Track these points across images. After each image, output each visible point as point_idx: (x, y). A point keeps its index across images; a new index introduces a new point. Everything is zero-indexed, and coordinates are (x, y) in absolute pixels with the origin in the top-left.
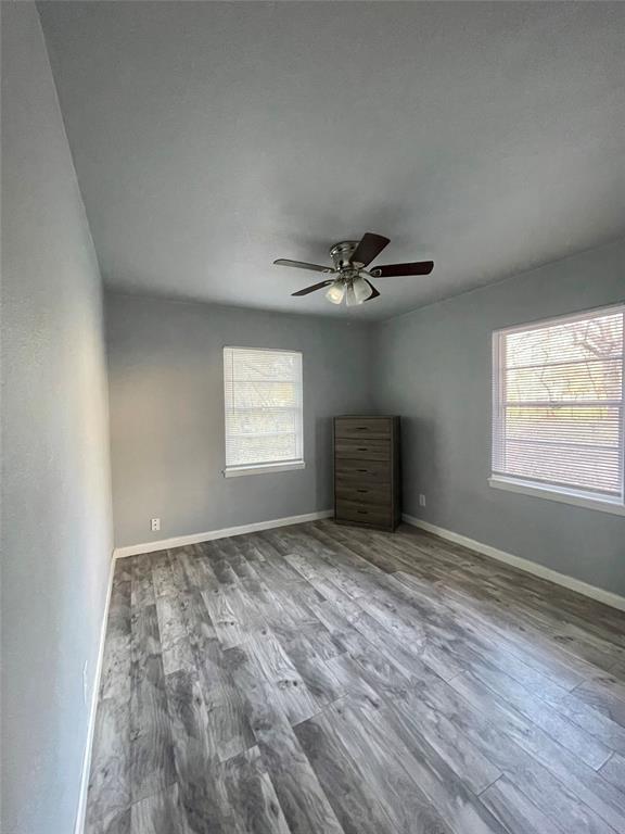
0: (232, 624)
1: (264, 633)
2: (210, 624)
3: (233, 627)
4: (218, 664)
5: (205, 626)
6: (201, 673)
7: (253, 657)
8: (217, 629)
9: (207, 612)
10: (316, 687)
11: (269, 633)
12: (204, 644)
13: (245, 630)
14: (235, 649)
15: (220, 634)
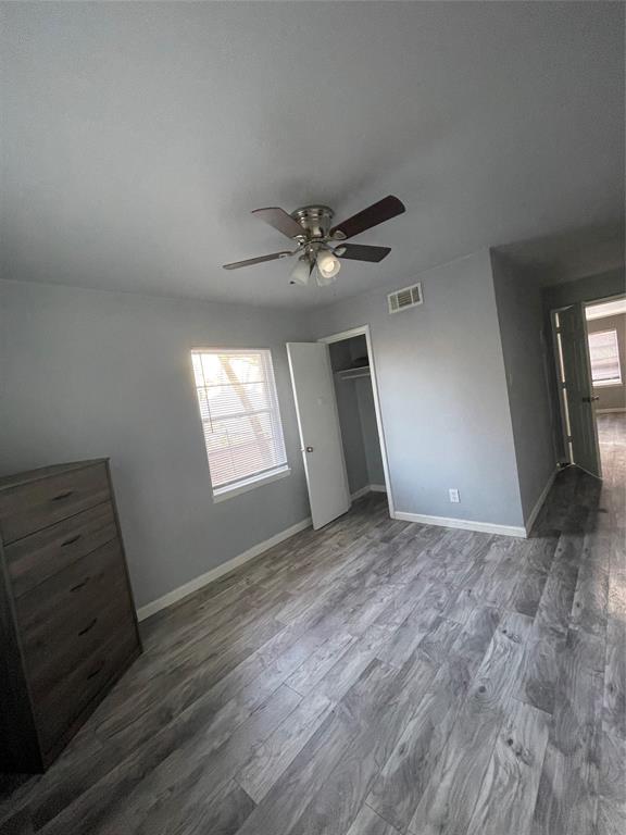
0: (510, 742)
1: (482, 690)
2: (545, 780)
3: (514, 736)
4: (568, 704)
5: (558, 785)
6: (597, 712)
7: (521, 677)
8: (540, 757)
9: (536, 816)
10: (492, 620)
11: (476, 684)
12: (575, 749)
13: (500, 717)
14: (534, 703)
15: (540, 745)
